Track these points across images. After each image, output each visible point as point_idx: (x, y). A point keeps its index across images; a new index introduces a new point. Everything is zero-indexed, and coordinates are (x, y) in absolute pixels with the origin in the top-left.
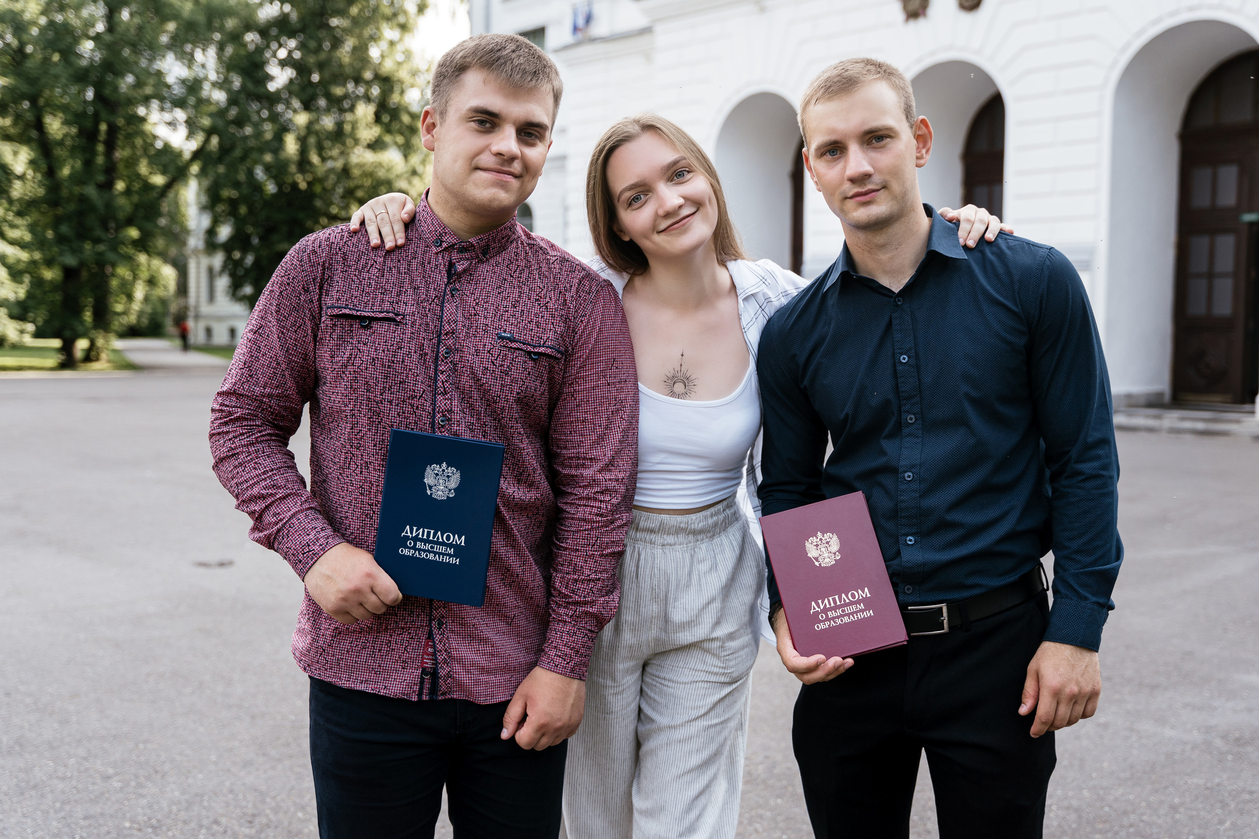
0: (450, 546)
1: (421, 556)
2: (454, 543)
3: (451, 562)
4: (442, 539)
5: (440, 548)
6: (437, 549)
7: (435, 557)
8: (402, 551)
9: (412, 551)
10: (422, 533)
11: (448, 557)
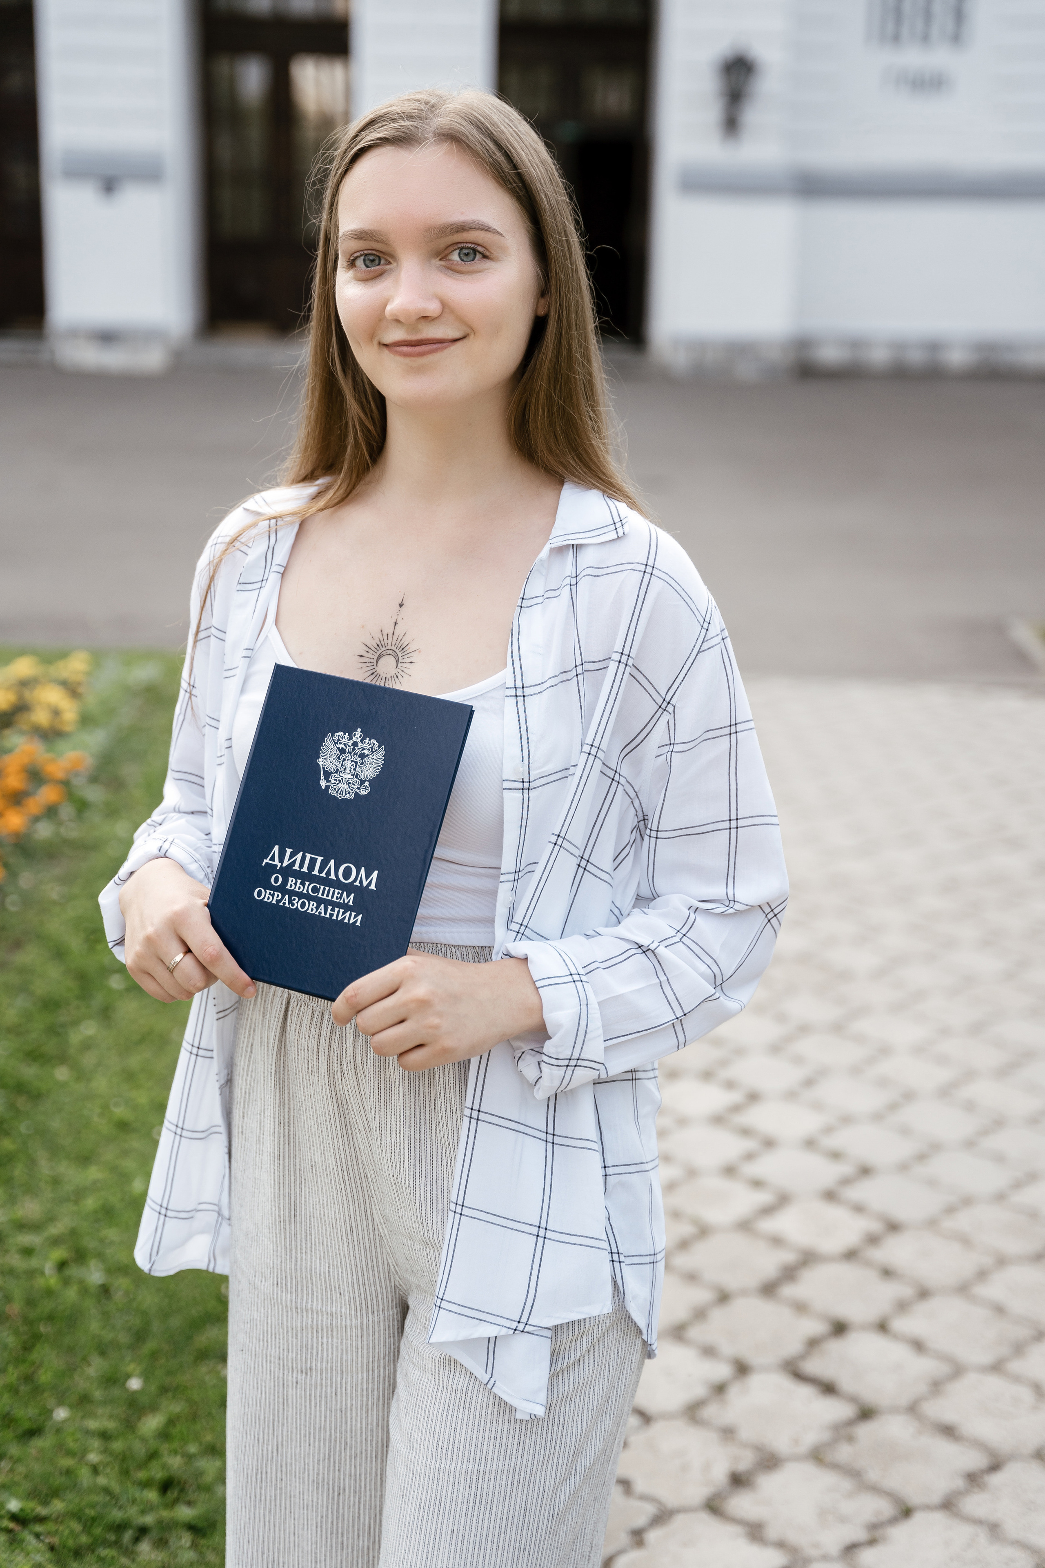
0: (348, 888)
1: (293, 905)
2: (357, 883)
3: (346, 921)
4: (336, 875)
5: (329, 891)
6: (325, 893)
7: (317, 908)
8: (259, 894)
9: (278, 895)
10: (300, 860)
11: (342, 911)
